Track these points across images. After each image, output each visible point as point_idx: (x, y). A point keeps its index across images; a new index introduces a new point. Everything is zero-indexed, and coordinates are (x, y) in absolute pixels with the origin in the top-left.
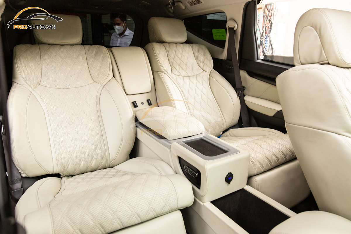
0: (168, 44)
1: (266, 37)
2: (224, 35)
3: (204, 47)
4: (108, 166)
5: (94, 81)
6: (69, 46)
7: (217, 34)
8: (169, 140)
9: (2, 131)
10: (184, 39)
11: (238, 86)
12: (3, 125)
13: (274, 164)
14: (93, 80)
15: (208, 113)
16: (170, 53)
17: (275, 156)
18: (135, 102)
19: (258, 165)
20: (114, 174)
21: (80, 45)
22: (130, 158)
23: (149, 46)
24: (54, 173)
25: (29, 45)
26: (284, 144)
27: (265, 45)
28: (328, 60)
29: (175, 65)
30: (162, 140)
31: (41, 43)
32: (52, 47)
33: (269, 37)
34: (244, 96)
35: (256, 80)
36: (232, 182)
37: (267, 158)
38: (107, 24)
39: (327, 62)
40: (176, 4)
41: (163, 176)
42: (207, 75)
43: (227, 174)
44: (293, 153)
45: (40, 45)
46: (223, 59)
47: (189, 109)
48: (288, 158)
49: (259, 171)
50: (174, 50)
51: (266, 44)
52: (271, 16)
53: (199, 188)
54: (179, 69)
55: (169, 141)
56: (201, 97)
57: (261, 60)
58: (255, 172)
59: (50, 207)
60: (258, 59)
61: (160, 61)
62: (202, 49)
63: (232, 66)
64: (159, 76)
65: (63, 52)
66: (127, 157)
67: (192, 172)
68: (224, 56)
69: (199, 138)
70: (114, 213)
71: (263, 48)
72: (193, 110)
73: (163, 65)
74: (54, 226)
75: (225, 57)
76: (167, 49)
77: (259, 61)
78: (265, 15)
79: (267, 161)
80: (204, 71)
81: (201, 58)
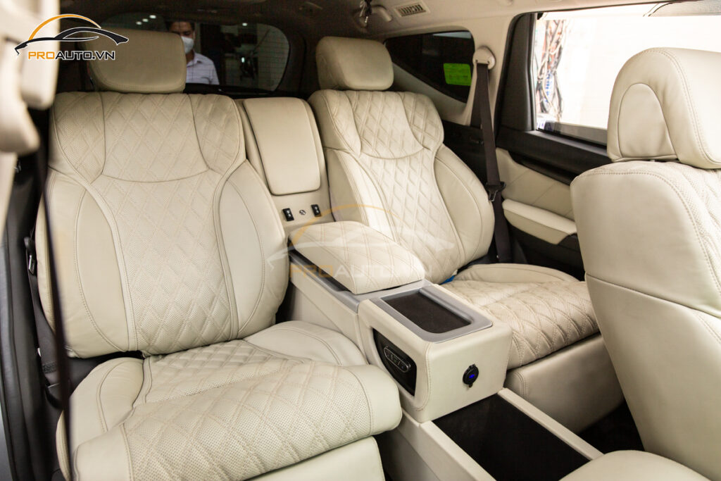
0: (355, 92)
1: (549, 75)
2: (467, 77)
3: (426, 99)
4: (234, 337)
5: (209, 168)
6: (161, 96)
7: (453, 73)
8: (356, 293)
9: (29, 268)
10: (388, 83)
11: (491, 181)
12: (31, 256)
13: (557, 345)
14: (207, 166)
15: (430, 233)
16: (359, 111)
17: (561, 329)
18: (289, 209)
19: (526, 346)
20: (247, 355)
21: (181, 95)
22: (277, 322)
23: (317, 97)
24: (130, 350)
25: (81, 94)
26: (577, 303)
27: (545, 90)
28: (676, 154)
29: (368, 135)
30: (342, 294)
31: (103, 89)
32: (126, 98)
33: (554, 74)
34: (503, 200)
35: (527, 169)
36: (475, 384)
37: (545, 334)
38: (231, 35)
39: (675, 157)
40: (374, 11)
41: (344, 368)
42: (430, 156)
43: (467, 368)
44: (594, 323)
45: (104, 94)
46: (464, 124)
47: (394, 225)
48: (585, 331)
49: (528, 359)
50: (367, 106)
51: (547, 88)
52: (560, 33)
53: (413, 394)
54: (377, 143)
55: (355, 297)
56: (419, 202)
57: (539, 130)
58: (520, 359)
59: (125, 429)
60: (533, 129)
61: (339, 128)
62: (423, 103)
63: (480, 140)
64: (336, 158)
65: (147, 108)
66: (272, 320)
67: (398, 360)
68: (465, 118)
69: (413, 291)
70: (248, 445)
71: (541, 97)
72: (402, 227)
73: (345, 137)
74: (133, 471)
75: (467, 120)
76: (353, 103)
77: (535, 133)
78: (549, 33)
79: (544, 339)
80: (425, 148)
81: (419, 122)
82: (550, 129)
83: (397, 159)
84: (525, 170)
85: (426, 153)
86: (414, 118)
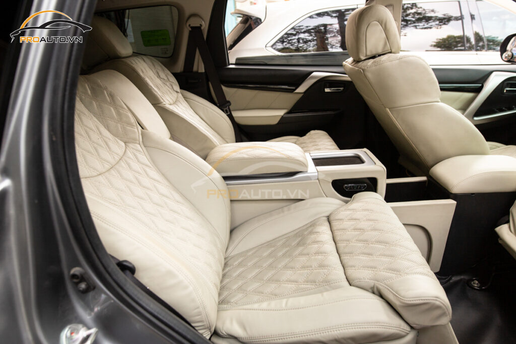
5: (124, 142)
34: (231, 112)
57: (232, 64)
60: (229, 65)
67: (358, 186)
80: (177, 92)
81: (162, 75)
82: (240, 62)
83: (175, 103)
84: (235, 90)
85: (180, 95)
86: (158, 73)
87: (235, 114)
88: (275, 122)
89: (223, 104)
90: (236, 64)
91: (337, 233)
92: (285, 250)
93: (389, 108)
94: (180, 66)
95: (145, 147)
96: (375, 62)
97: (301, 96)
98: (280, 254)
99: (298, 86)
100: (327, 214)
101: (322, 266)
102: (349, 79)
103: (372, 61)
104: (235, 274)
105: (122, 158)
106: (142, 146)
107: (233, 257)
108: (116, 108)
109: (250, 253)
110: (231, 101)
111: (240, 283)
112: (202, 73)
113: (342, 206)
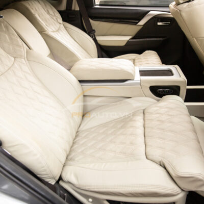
30: (128, 82)
42: (63, 27)
55: (134, 80)
67: (167, 91)
77: (96, 6)
80: (60, 23)
81: (51, 12)
83: (58, 31)
84: (98, 22)
85: (62, 25)
86: (48, 11)
87: (98, 38)
88: (123, 44)
89: (90, 32)
90: (100, 5)
91: (147, 122)
92: (113, 130)
93: (196, 38)
94: (63, 7)
95: (28, 60)
96: (188, 5)
97: (141, 27)
98: (110, 132)
99: (140, 20)
100: (143, 108)
101: (132, 144)
102: (172, 16)
103: (187, 4)
104: (81, 143)
105: (10, 68)
106: (26, 60)
107: (83, 131)
108: (9, 35)
109: (92, 130)
110: (95, 30)
111: (83, 148)
112: (77, 11)
113: (155, 103)
